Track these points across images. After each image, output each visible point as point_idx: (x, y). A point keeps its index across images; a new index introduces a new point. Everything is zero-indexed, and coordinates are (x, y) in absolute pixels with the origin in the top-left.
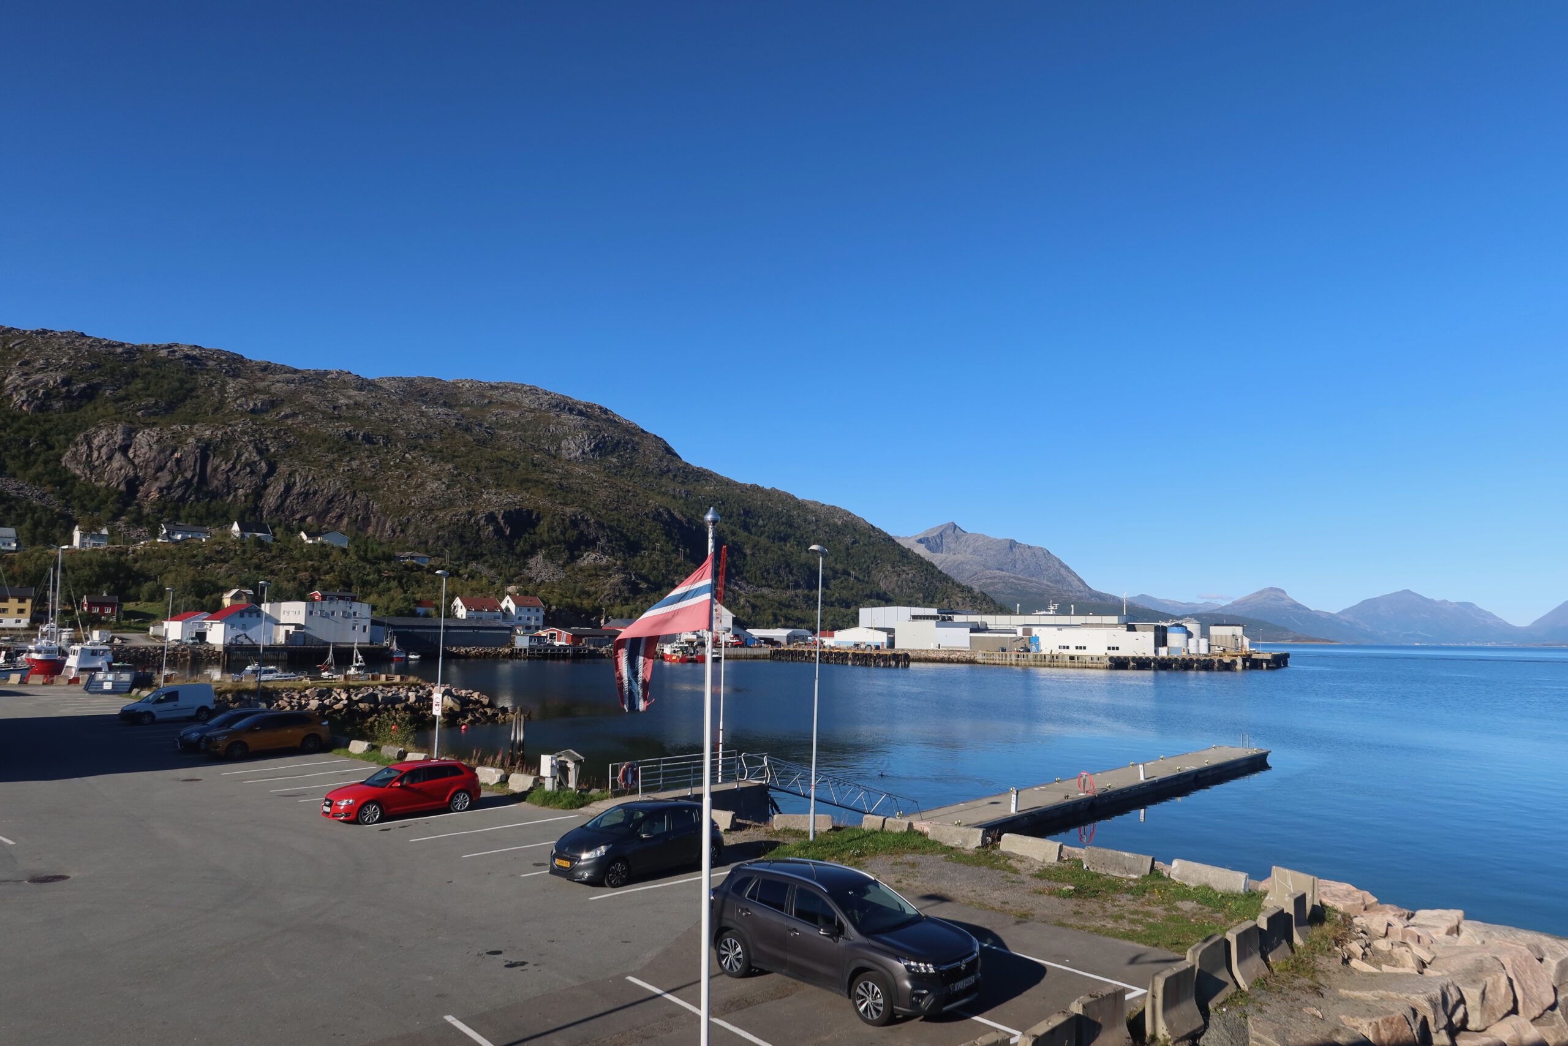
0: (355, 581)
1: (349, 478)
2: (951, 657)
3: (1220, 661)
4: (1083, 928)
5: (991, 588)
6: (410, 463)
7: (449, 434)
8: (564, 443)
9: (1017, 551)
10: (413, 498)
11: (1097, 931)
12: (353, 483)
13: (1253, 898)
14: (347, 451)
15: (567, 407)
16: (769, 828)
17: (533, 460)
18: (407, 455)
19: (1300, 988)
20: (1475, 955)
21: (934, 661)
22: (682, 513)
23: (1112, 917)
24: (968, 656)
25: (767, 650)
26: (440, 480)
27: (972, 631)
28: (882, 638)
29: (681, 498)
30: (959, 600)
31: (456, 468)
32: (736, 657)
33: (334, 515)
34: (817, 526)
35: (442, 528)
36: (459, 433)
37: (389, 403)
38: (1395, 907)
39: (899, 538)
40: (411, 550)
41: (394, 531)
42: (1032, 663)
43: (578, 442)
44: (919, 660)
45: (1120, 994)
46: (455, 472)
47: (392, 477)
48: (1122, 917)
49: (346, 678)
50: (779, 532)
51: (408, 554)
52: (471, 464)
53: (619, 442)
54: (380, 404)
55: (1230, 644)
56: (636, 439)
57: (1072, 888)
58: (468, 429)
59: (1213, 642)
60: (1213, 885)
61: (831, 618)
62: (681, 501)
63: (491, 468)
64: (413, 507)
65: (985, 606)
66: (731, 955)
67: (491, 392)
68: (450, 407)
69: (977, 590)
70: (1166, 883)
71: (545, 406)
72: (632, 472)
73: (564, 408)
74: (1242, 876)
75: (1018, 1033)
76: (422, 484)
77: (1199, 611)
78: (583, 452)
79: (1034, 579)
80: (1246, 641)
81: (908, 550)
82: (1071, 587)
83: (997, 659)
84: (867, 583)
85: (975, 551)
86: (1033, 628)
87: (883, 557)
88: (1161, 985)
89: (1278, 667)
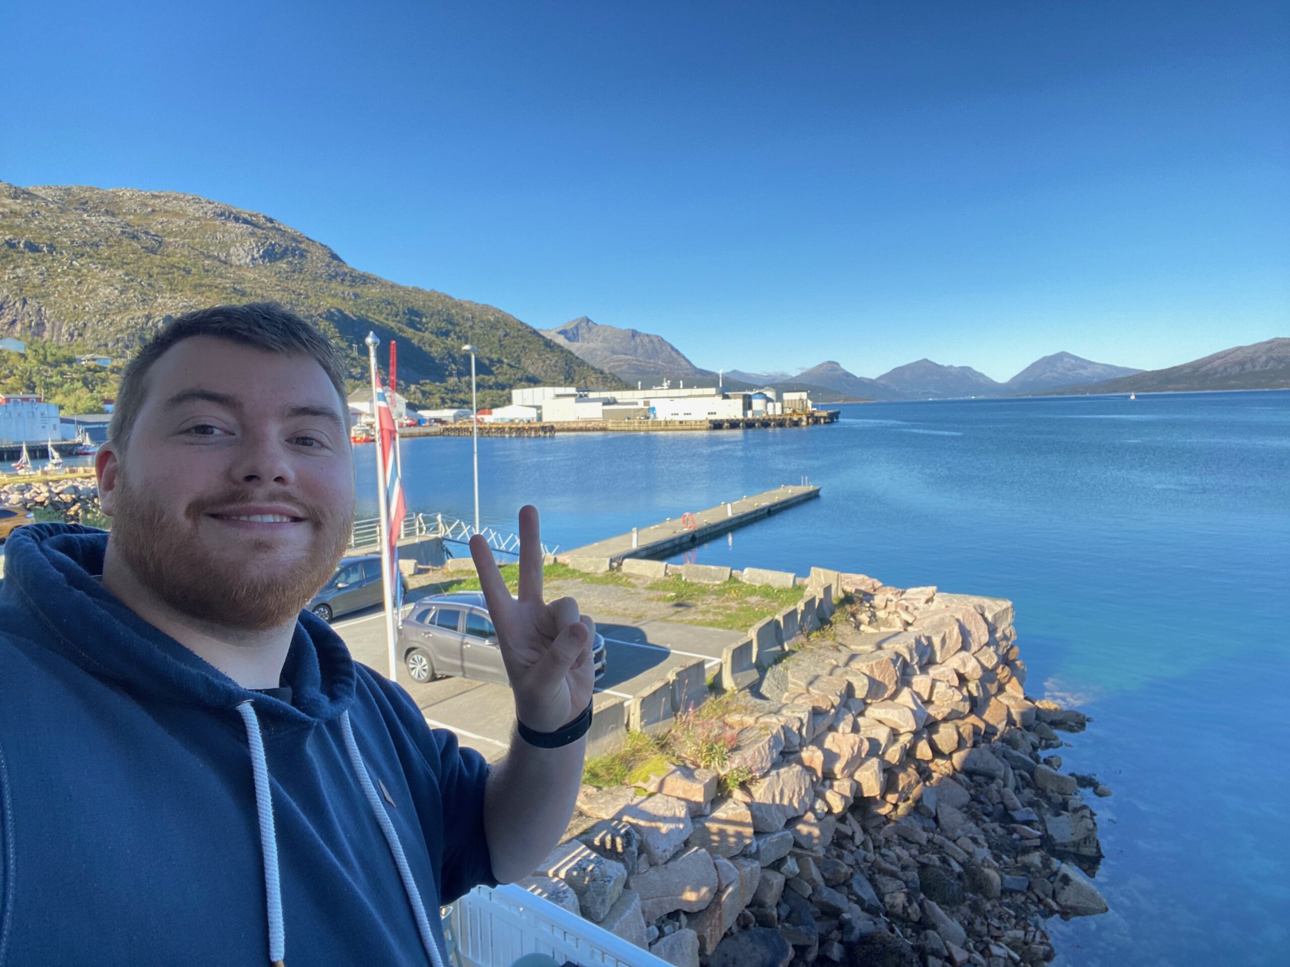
0: (38, 383)
1: (16, 285)
2: (589, 426)
3: (790, 419)
4: (681, 621)
5: (618, 369)
6: (79, 271)
7: (116, 242)
8: (232, 250)
9: (638, 339)
10: (87, 303)
11: (691, 622)
12: (21, 290)
13: (798, 589)
14: (10, 259)
15: (232, 216)
16: (445, 571)
17: (203, 266)
18: (74, 262)
19: (825, 647)
20: (941, 615)
21: (574, 430)
22: (352, 313)
23: (701, 612)
24: (601, 425)
25: (439, 427)
26: (112, 285)
27: (604, 404)
28: (532, 414)
29: (350, 300)
30: (593, 380)
31: (127, 274)
32: (411, 436)
33: (6, 321)
34: (474, 322)
35: (121, 331)
36: (125, 242)
37: (47, 211)
38: (893, 588)
39: (542, 330)
40: (92, 352)
41: (72, 335)
42: (650, 428)
43: (246, 249)
44: (563, 430)
45: (700, 665)
46: (127, 278)
47: (61, 284)
48: (708, 611)
49: (45, 473)
50: (441, 328)
51: (89, 356)
52: (141, 270)
53: (286, 249)
54: (38, 212)
55: (798, 407)
56: (303, 246)
57: (673, 594)
58: (135, 237)
59: (786, 405)
60: (772, 584)
61: (489, 399)
62: (351, 303)
63: (163, 274)
64: (88, 312)
65: (614, 384)
66: (419, 667)
67: (153, 201)
68: (113, 215)
69: (607, 371)
70: (740, 585)
71: (210, 214)
72: (302, 276)
73: (229, 216)
74: (791, 576)
75: (630, 697)
76: (94, 290)
77: (777, 381)
78: (253, 259)
79: (652, 361)
80: (810, 403)
81: (551, 340)
82: (680, 365)
83: (623, 426)
84: (518, 368)
85: (605, 340)
86: (651, 400)
87: (530, 346)
88: (730, 655)
89: (832, 422)
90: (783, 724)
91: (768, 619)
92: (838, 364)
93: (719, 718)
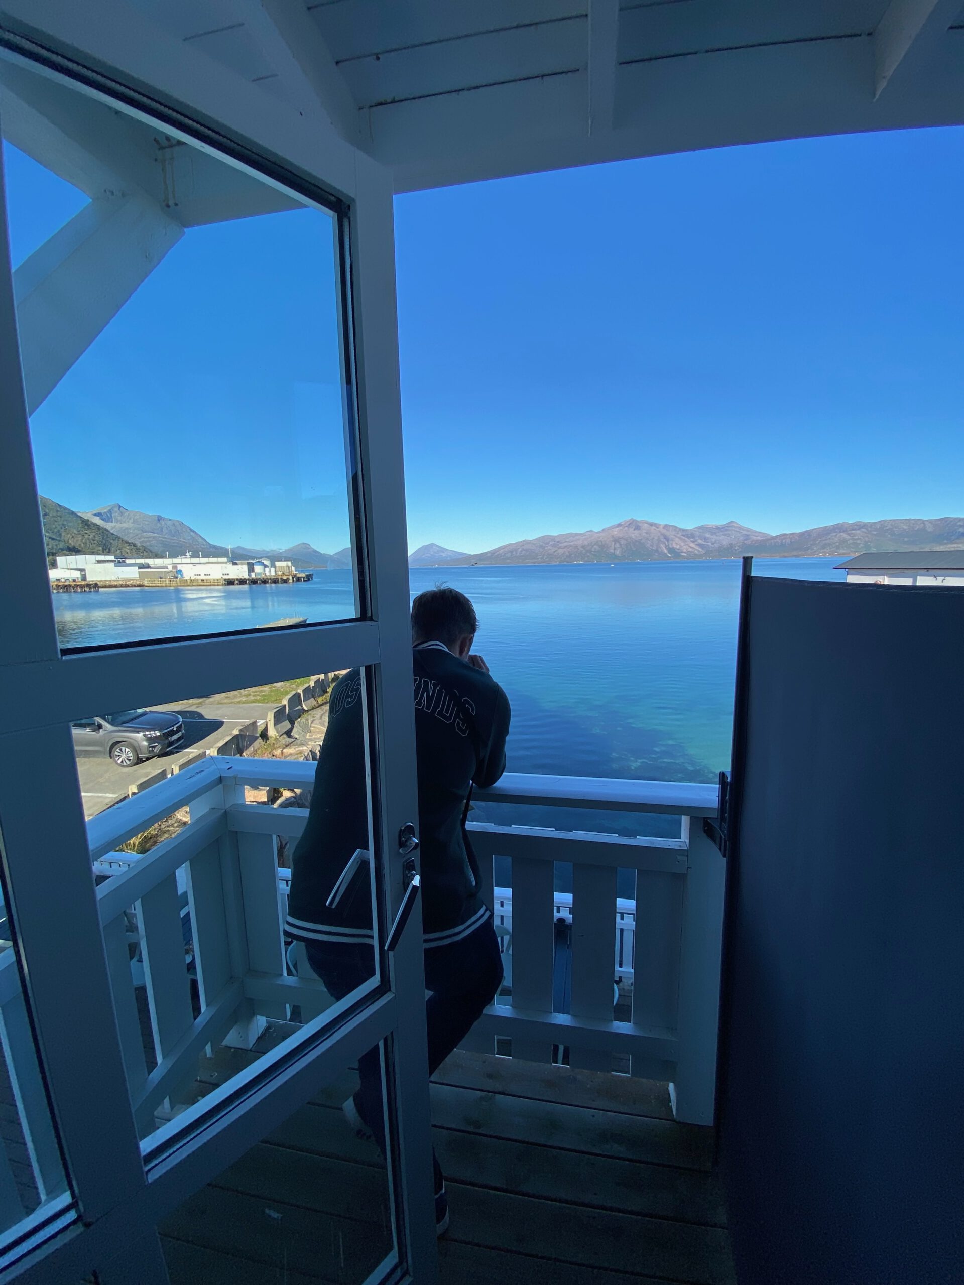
2: (127, 583)
3: (281, 579)
4: (232, 703)
5: (148, 543)
9: (163, 522)
11: (239, 702)
21: (116, 586)
23: (244, 696)
24: (138, 582)
27: (140, 568)
28: (77, 575)
30: (128, 550)
39: (79, 512)
42: (179, 584)
44: (105, 587)
45: (254, 724)
48: (250, 695)
55: (286, 571)
59: (277, 569)
65: (146, 554)
69: (139, 545)
75: (209, 748)
77: (270, 554)
79: (175, 538)
80: (293, 568)
81: (88, 520)
82: (198, 542)
83: (157, 583)
84: (59, 541)
85: (135, 521)
86: (178, 565)
87: (70, 524)
88: (273, 715)
89: (309, 580)
90: (310, 749)
91: (294, 693)
92: (309, 545)
93: (270, 753)
